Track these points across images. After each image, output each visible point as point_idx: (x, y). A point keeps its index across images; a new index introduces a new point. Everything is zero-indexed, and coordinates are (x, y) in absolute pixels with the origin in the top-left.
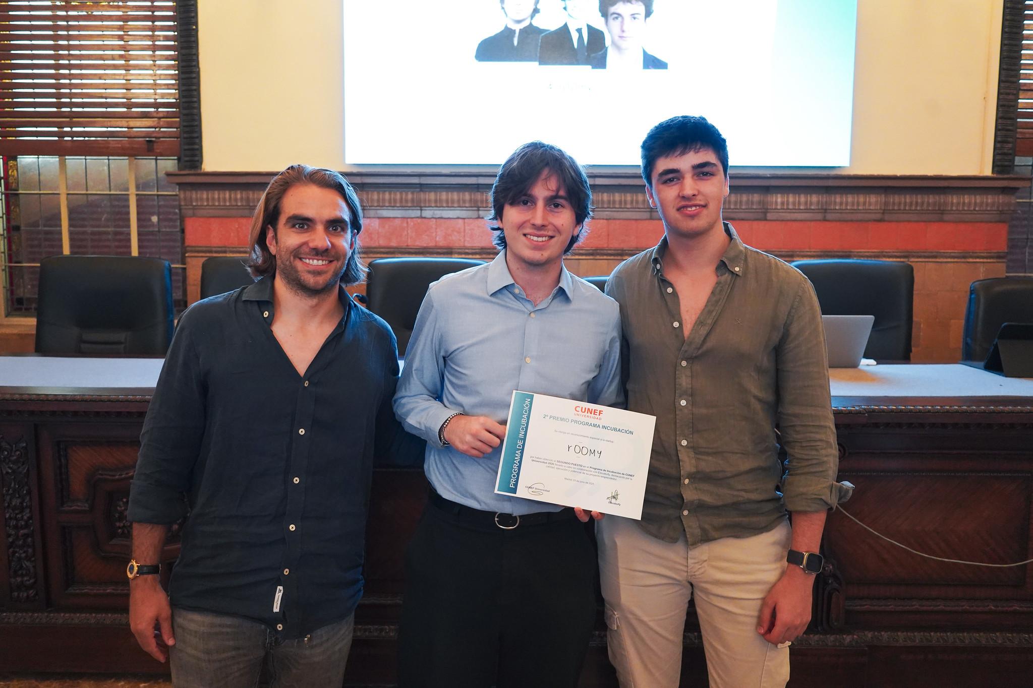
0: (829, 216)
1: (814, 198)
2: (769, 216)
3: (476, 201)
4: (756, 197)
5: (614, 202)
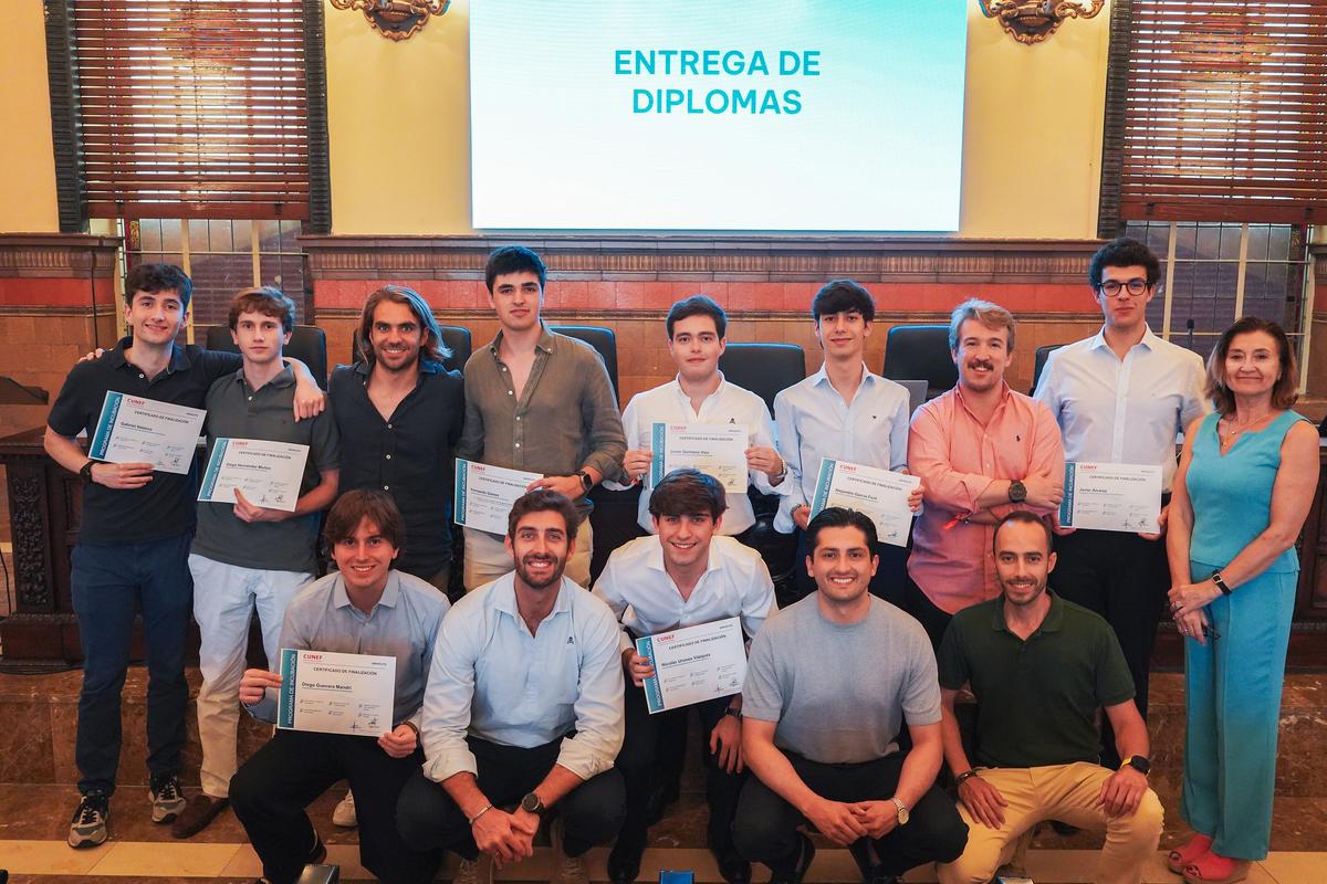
0: (942, 279)
1: (927, 261)
2: (884, 279)
3: (599, 265)
4: (871, 260)
5: (733, 265)
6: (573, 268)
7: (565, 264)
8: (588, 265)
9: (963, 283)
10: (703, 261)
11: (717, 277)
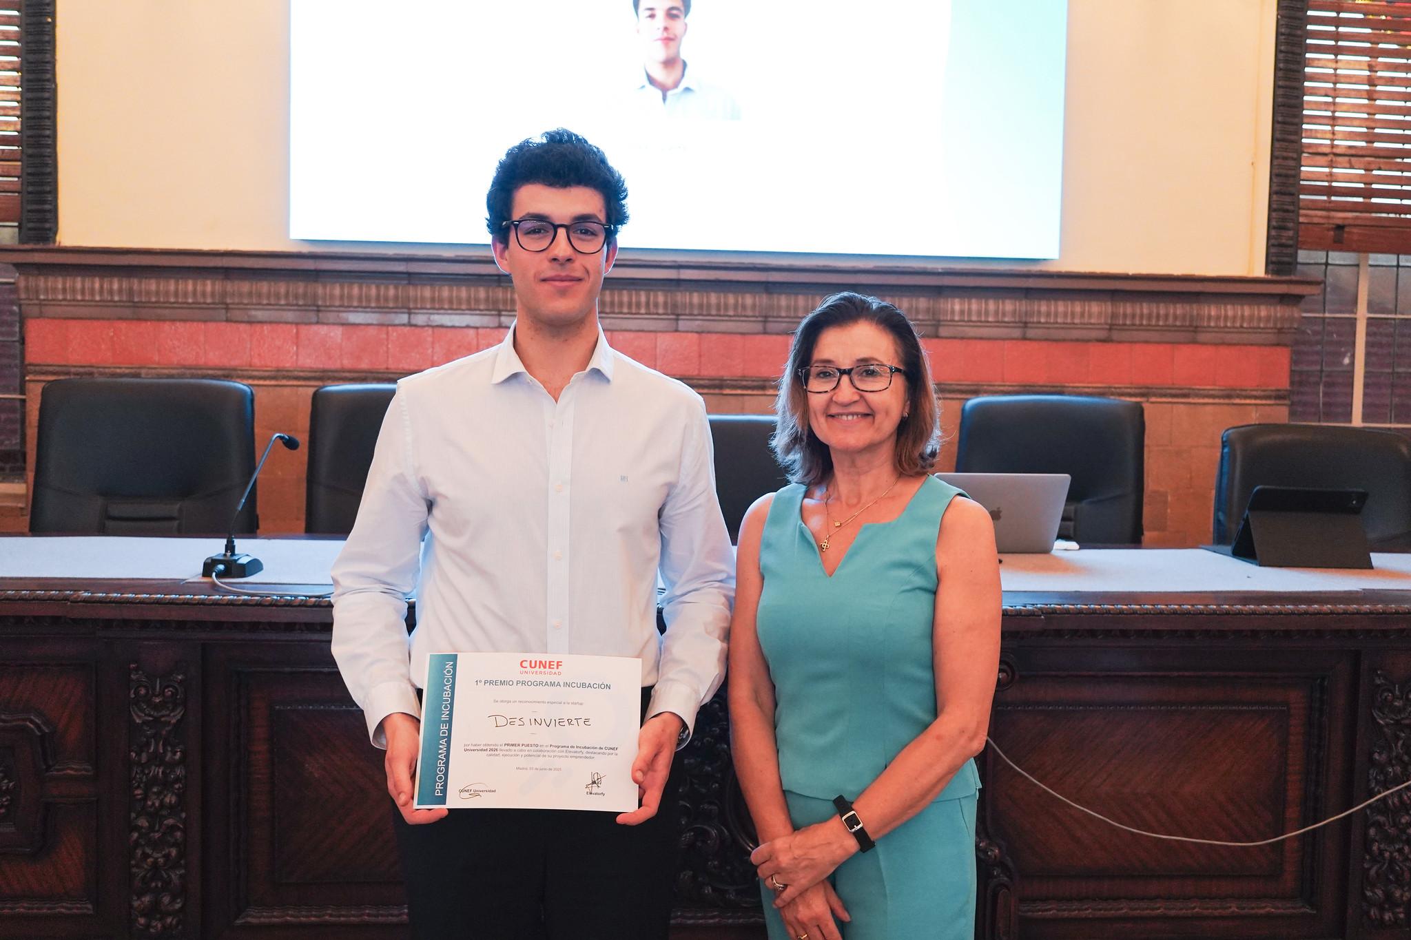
0: (1031, 333)
1: (1009, 305)
2: (943, 331)
3: (496, 302)
4: (923, 303)
5: (709, 306)
6: (454, 306)
7: (441, 300)
8: (477, 301)
9: (1064, 340)
10: (661, 298)
11: (682, 325)
